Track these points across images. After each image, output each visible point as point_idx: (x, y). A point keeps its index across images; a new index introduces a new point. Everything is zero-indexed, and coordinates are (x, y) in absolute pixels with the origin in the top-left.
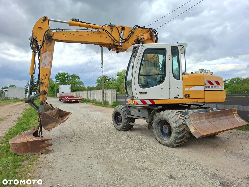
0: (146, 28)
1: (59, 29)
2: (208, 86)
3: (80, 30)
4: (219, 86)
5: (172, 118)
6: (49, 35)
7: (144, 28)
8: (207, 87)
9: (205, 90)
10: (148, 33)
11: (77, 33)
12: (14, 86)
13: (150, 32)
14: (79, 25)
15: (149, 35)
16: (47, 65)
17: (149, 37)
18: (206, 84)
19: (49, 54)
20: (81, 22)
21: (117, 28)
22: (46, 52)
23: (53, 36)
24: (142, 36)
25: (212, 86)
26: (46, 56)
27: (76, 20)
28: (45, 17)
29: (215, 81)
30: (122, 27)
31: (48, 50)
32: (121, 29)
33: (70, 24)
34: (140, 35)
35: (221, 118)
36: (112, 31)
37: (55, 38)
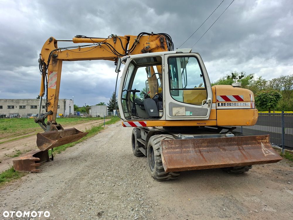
0: (154, 34)
1: (63, 49)
2: (222, 104)
3: (82, 46)
4: (242, 103)
5: (156, 144)
6: (54, 55)
7: (153, 34)
8: (220, 104)
9: (217, 109)
10: (158, 39)
11: (80, 50)
12: (104, 104)
13: (160, 38)
14: (83, 42)
15: (159, 42)
16: (53, 85)
17: (159, 44)
18: (218, 101)
19: (55, 75)
20: (86, 37)
21: (119, 39)
22: (52, 72)
23: (57, 56)
24: (148, 45)
25: (228, 102)
26: (53, 77)
27: (80, 37)
28: (51, 38)
29: (234, 96)
30: (126, 37)
31: (54, 71)
32: (125, 39)
33: (75, 42)
34: (145, 43)
35: (226, 148)
36: (115, 43)
37: (59, 57)
